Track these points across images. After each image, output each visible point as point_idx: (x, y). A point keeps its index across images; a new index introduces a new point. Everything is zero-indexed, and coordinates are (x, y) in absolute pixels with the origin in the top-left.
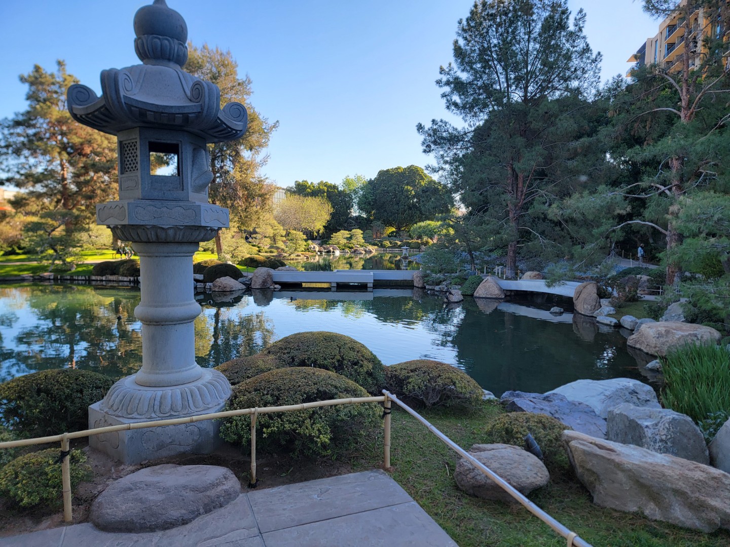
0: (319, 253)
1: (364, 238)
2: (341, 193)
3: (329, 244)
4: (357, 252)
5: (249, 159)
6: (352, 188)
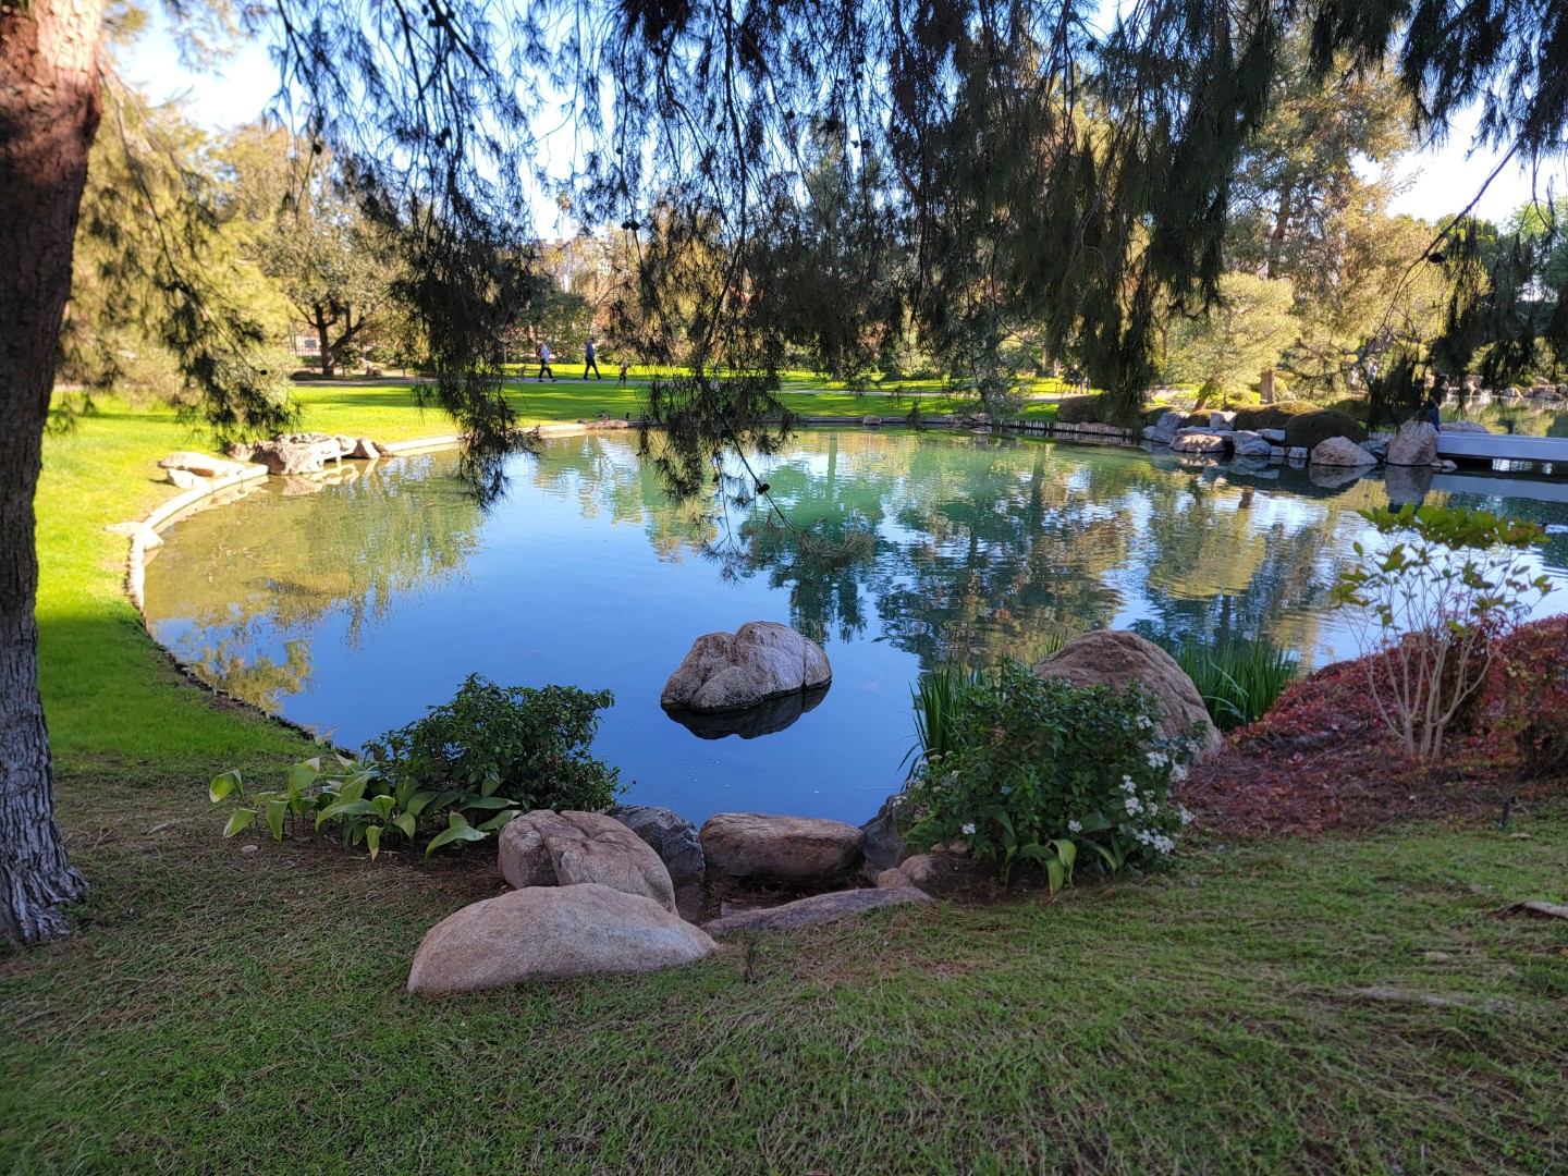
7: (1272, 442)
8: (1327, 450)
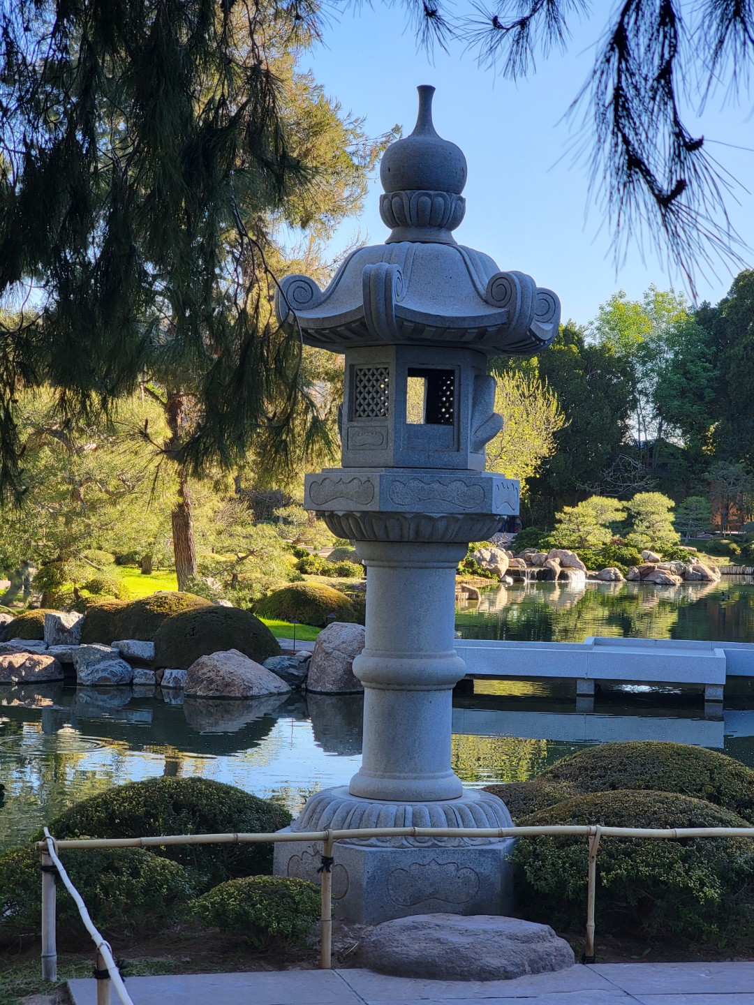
0: (510, 580)
1: (677, 525)
2: (593, 358)
3: (548, 546)
4: (651, 578)
5: (301, 256)
6: (635, 337)
7: (135, 661)
8: (204, 672)
